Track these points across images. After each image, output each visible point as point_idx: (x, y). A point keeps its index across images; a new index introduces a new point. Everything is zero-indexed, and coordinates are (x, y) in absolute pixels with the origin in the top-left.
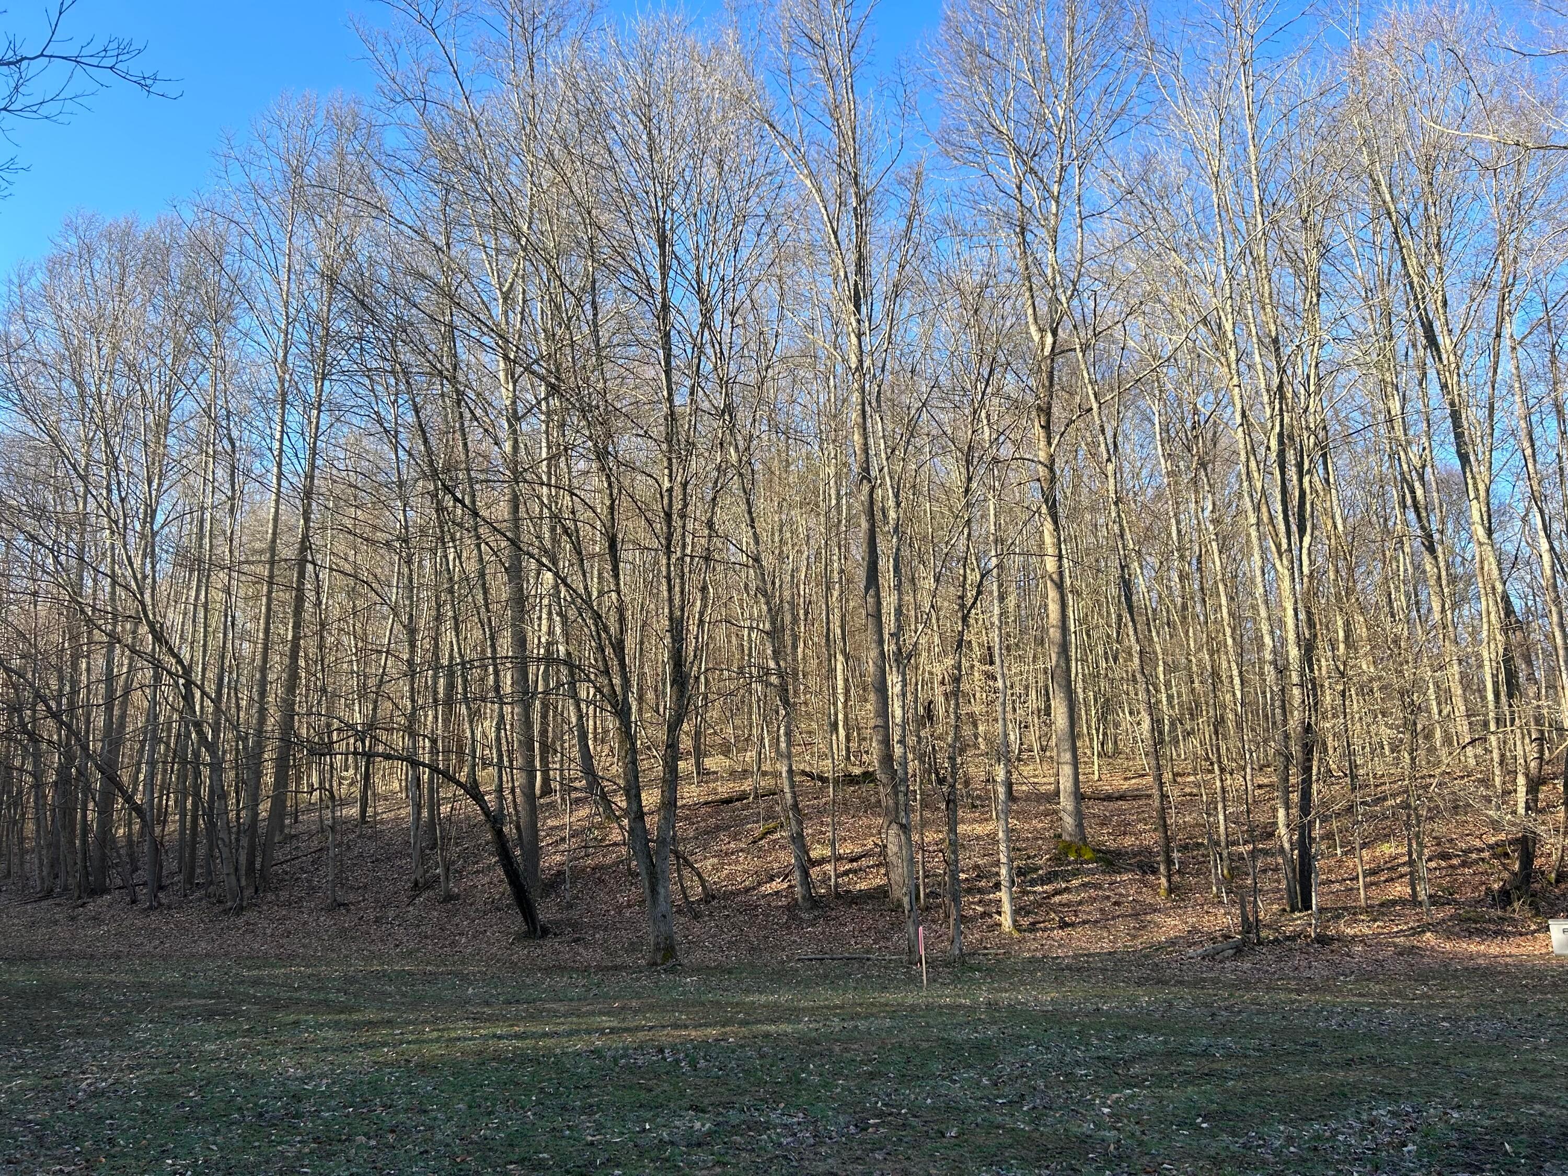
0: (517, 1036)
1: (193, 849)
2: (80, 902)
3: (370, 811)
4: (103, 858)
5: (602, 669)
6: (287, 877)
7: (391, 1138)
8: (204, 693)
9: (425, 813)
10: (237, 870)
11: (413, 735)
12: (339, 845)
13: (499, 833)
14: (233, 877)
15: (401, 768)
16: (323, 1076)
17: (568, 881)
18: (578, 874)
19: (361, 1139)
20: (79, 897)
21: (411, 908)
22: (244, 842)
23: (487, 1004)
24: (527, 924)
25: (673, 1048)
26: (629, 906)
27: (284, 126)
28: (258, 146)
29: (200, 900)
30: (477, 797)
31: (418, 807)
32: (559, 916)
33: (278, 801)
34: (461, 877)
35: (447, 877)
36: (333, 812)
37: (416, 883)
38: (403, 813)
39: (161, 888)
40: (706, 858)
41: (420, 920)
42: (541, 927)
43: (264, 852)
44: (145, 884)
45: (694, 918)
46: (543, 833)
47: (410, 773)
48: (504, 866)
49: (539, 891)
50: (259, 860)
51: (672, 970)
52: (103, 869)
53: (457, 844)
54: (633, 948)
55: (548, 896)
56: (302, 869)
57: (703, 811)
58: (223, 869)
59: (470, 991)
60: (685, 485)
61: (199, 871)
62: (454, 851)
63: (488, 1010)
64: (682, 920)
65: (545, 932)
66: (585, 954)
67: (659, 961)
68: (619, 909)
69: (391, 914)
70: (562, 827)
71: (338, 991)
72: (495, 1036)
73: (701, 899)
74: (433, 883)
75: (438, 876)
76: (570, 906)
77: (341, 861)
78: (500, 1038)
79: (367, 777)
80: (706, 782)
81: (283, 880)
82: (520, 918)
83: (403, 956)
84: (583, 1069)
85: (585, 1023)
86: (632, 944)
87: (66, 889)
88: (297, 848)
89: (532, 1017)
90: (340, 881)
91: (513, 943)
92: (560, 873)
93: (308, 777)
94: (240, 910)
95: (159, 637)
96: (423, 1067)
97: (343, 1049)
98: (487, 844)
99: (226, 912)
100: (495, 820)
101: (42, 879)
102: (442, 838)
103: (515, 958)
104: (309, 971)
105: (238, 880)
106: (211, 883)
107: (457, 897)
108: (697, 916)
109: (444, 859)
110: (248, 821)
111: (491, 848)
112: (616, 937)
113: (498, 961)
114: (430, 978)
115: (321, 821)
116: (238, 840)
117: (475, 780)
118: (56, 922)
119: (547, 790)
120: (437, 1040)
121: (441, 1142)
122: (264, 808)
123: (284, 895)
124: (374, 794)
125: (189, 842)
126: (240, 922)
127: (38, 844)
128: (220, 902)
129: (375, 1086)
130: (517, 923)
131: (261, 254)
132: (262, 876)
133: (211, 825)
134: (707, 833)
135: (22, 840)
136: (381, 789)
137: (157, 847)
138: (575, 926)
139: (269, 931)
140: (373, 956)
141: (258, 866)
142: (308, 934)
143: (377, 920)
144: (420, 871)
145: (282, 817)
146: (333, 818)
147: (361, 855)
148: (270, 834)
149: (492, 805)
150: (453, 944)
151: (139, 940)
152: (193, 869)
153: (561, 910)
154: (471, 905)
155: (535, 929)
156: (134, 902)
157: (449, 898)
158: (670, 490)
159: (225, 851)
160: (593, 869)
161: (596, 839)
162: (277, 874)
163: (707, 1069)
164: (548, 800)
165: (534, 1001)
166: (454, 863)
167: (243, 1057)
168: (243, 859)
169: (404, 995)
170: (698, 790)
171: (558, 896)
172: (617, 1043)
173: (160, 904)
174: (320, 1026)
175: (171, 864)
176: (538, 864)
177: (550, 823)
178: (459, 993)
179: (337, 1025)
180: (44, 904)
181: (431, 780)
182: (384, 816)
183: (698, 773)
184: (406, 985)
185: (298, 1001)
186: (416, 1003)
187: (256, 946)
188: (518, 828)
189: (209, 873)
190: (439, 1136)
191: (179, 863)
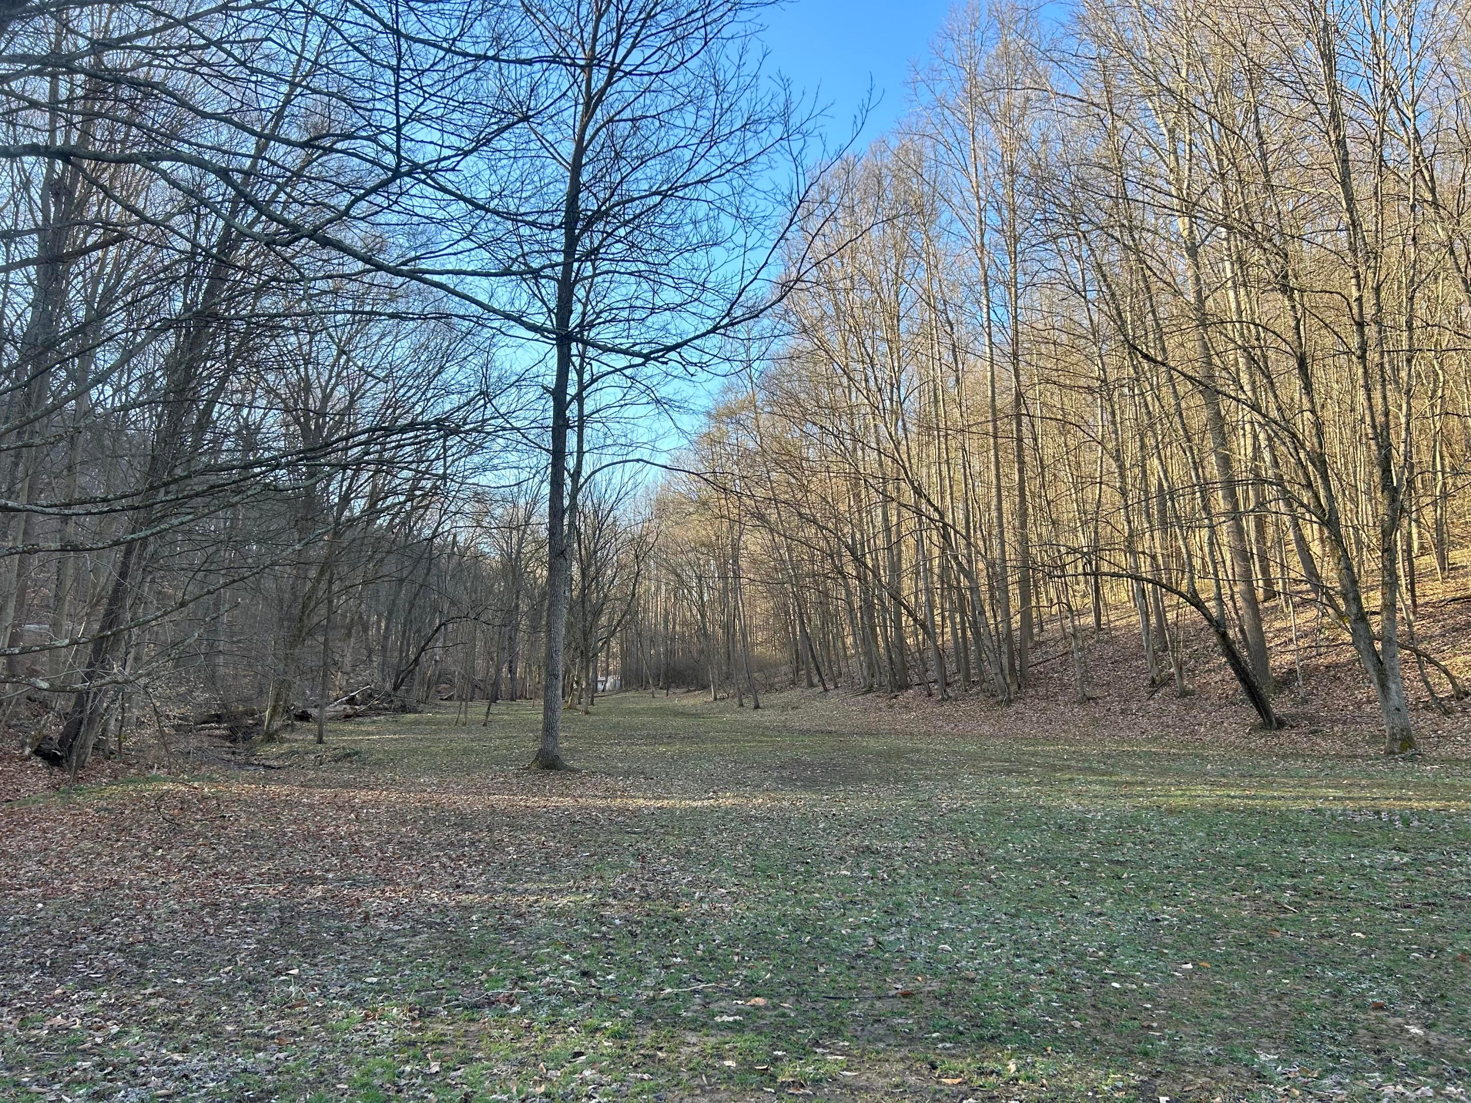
0: (1247, 797)
1: (966, 656)
2: (893, 695)
3: (1104, 619)
4: (903, 663)
5: (1304, 482)
6: (1042, 676)
7: (1151, 846)
8: (956, 532)
9: (1153, 620)
10: (1002, 670)
11: (1134, 553)
12: (1081, 649)
13: (1224, 636)
14: (1000, 676)
15: (1127, 583)
16: (1097, 811)
17: (1300, 679)
18: (1309, 673)
19: (1129, 845)
20: (892, 691)
21: (1151, 702)
22: (1005, 648)
23: (1224, 776)
24: (1262, 717)
25: (1390, 812)
26: (1369, 702)
27: (956, 37)
28: (936, 63)
29: (978, 694)
30: (1198, 605)
31: (1146, 615)
32: (1294, 710)
33: (1026, 615)
34: (1194, 676)
35: (1181, 676)
36: (1073, 621)
37: (1153, 681)
38: (1134, 619)
39: (948, 684)
40: (1455, 655)
41: (1161, 713)
42: (1276, 719)
43: (1020, 655)
44: (935, 681)
45: (1444, 714)
46: (1271, 635)
47: (1135, 585)
48: (1232, 665)
49: (1271, 687)
50: (1017, 663)
51: (1412, 759)
52: (905, 669)
53: (1186, 647)
54: (1374, 740)
55: (1281, 692)
56: (1053, 669)
57: (1450, 607)
58: (991, 671)
59: (1209, 767)
60: (1377, 290)
61: (972, 671)
62: (1184, 654)
63: (1225, 780)
64: (1430, 715)
65: (1281, 724)
66: (1324, 745)
67: (1396, 750)
68: (1359, 705)
69: (1134, 707)
70: (1288, 629)
71: (1099, 762)
72: (1229, 796)
73: (1452, 696)
74: (1167, 681)
75: (1173, 674)
76: (1305, 701)
77: (1085, 662)
78: (1233, 797)
79: (1097, 591)
80: (1453, 578)
81: (1038, 679)
82: (1255, 712)
83: (1148, 741)
84: (1304, 820)
85: (1310, 792)
86: (1374, 736)
87: (881, 685)
88: (1047, 652)
89: (1263, 787)
90: (1086, 680)
91: (1249, 733)
92: (1291, 671)
93: (1047, 592)
94: (1009, 702)
95: (918, 491)
96: (1171, 811)
97: (1110, 797)
98: (1216, 646)
99: (999, 703)
100: (1219, 626)
101: (864, 678)
102: (1172, 642)
103: (1252, 745)
104: (1073, 749)
105: (1004, 679)
106: (984, 681)
107: (1192, 693)
108: (1447, 712)
109: (1176, 660)
110: (1005, 632)
111: (1219, 649)
112: (1355, 730)
113: (1236, 747)
114: (1176, 758)
115: (1064, 630)
116: (1000, 647)
117: (1195, 590)
118: (880, 709)
119: (1270, 594)
120: (1181, 796)
121: (1187, 851)
122: (1016, 621)
123: (1042, 691)
124: (1105, 604)
125: (961, 647)
126: (1011, 711)
127: (857, 652)
128: (994, 696)
129: (1137, 819)
130: (1253, 716)
131: (952, 156)
132: (1022, 676)
133: (977, 634)
134: (1457, 630)
135: (845, 648)
136: (1111, 599)
137: (940, 654)
138: (1312, 719)
139: (1034, 719)
140: (1123, 740)
141: (1018, 668)
142: (1066, 722)
143: (1123, 712)
144: (1156, 670)
145: (1031, 627)
146: (1074, 627)
147: (1101, 657)
148: (1023, 641)
149: (1214, 612)
150: (1193, 733)
151: (940, 723)
152: (968, 670)
153: (1296, 704)
154: (1206, 699)
155: (1271, 722)
156: (930, 695)
157: (1185, 693)
158: (1359, 299)
159: (991, 655)
160: (1327, 667)
161: (1327, 639)
162: (1033, 674)
163: (1418, 828)
164: (1273, 604)
165: (1267, 776)
166: (1186, 663)
167: (1039, 797)
168: (1005, 660)
169: (1152, 767)
170: (1443, 587)
171: (1291, 692)
172: (1339, 807)
173: (950, 697)
174: (1090, 783)
175: (951, 667)
176: (1267, 663)
177: (1278, 625)
178: (1199, 768)
179: (1102, 782)
180: (869, 696)
181: (1155, 591)
182: (1117, 623)
183: (1443, 569)
184: (1153, 761)
185: (1069, 767)
186: (1163, 772)
187: (1027, 730)
188: (1242, 631)
189: (981, 673)
190: (1185, 848)
191: (957, 666)
